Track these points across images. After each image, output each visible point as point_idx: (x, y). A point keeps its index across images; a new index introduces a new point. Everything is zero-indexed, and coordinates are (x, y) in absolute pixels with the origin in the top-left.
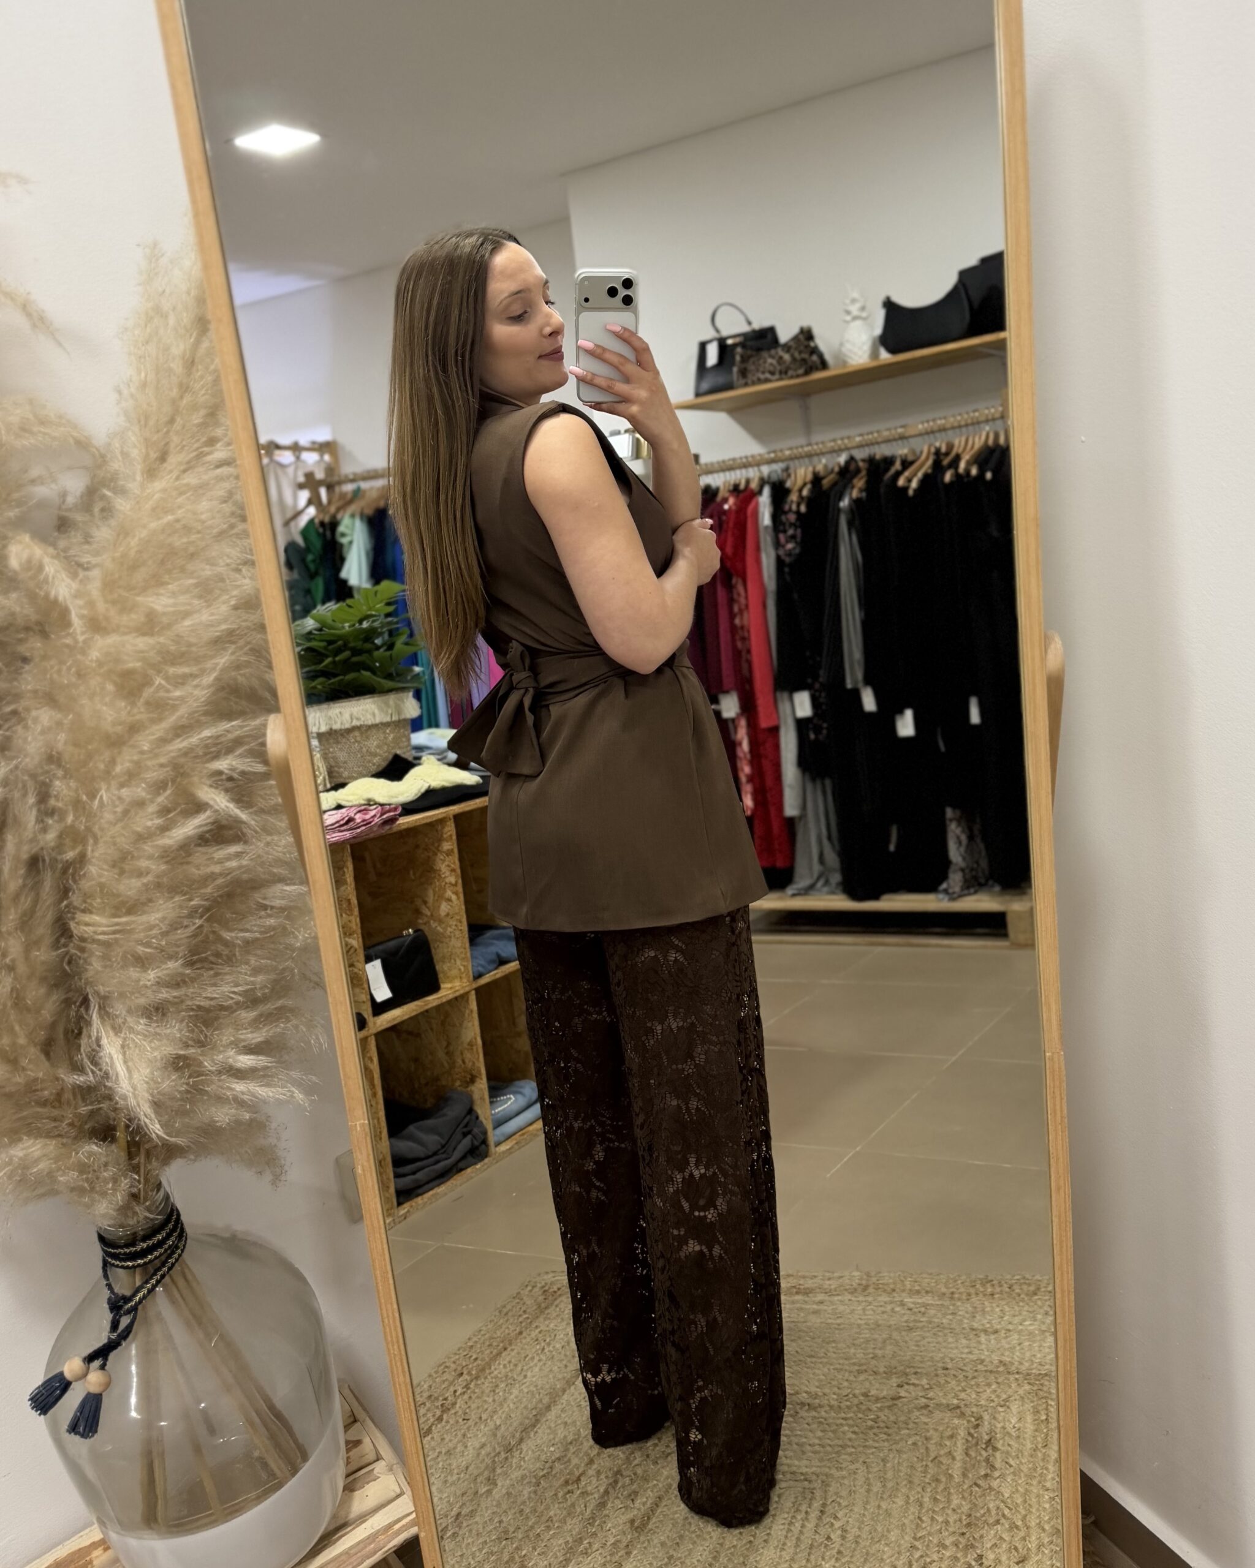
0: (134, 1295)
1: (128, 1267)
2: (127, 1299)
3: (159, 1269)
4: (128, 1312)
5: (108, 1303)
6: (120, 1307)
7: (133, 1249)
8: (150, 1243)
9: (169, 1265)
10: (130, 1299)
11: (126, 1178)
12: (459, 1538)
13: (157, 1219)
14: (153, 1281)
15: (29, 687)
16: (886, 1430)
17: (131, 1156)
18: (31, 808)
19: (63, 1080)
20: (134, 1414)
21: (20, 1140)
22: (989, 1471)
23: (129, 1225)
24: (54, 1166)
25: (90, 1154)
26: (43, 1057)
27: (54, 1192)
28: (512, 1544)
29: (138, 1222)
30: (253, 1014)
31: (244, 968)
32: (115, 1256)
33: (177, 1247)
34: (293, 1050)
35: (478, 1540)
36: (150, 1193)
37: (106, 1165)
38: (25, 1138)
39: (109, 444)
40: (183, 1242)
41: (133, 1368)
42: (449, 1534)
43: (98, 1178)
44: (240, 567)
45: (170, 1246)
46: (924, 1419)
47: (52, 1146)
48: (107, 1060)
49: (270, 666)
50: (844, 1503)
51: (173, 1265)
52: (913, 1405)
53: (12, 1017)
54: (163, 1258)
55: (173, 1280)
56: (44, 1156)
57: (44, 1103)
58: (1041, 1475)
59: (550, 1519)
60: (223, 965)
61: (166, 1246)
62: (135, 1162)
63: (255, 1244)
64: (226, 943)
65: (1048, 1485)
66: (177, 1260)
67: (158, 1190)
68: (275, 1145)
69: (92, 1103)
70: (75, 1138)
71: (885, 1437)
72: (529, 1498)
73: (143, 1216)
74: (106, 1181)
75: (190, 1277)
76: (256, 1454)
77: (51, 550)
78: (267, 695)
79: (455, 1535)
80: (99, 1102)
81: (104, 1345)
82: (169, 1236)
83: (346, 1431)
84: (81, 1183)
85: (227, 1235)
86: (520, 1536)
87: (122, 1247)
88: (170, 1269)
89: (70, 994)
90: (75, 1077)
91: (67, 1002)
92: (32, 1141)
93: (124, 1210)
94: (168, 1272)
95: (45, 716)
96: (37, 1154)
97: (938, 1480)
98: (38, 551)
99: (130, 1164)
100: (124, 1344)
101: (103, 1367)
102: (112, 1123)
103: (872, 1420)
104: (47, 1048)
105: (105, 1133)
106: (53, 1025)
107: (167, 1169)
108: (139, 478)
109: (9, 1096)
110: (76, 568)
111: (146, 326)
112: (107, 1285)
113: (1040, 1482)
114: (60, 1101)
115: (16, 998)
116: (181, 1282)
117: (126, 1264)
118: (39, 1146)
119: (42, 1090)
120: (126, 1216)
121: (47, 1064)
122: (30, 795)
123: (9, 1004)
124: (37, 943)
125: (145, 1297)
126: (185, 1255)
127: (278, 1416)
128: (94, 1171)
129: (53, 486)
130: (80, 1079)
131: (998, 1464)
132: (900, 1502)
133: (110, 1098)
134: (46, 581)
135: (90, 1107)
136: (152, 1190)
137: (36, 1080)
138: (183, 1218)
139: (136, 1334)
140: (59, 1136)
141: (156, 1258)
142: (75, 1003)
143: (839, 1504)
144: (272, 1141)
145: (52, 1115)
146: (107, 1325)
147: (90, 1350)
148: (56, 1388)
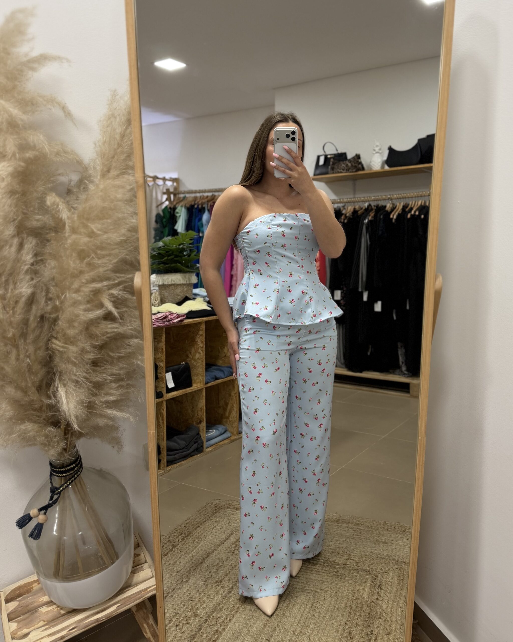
0: (60, 487)
1: (59, 476)
2: (57, 489)
3: (71, 479)
4: (57, 494)
5: (50, 489)
6: (55, 491)
7: (62, 470)
8: (69, 468)
9: (75, 477)
10: (58, 489)
11: (62, 441)
12: (173, 597)
13: (72, 459)
14: (68, 483)
15: (48, 251)
16: (340, 577)
17: (65, 434)
18: (43, 297)
19: (43, 402)
21: (24, 423)
22: (378, 597)
23: (62, 461)
24: (36, 434)
25: (50, 431)
26: (36, 392)
27: (35, 444)
28: (193, 603)
29: (65, 460)
30: (117, 385)
31: (116, 367)
32: (55, 472)
33: (79, 471)
34: (131, 401)
35: (180, 599)
36: (71, 449)
37: (55, 436)
38: (27, 422)
39: (90, 164)
40: (81, 470)
41: (57, 515)
42: (170, 595)
43: (52, 441)
44: (132, 215)
45: (76, 471)
46: (355, 574)
47: (36, 426)
48: (60, 396)
49: (139, 253)
50: (321, 603)
51: (76, 478)
52: (352, 568)
53: (27, 375)
54: (73, 474)
55: (76, 483)
56: (32, 430)
57: (35, 410)
58: (398, 601)
59: (209, 595)
60: (108, 365)
61: (74, 470)
62: (67, 436)
63: (109, 474)
64: (111, 357)
65: (401, 605)
66: (78, 476)
67: (74, 448)
68: (120, 437)
69: (53, 412)
70: (45, 425)
71: (340, 579)
72: (202, 586)
73: (67, 458)
74: (54, 442)
75: (82, 483)
76: (100, 554)
77: (62, 200)
78: (137, 264)
79: (171, 596)
80: (56, 412)
81: (47, 505)
82: (76, 466)
83: (134, 550)
84: (45, 442)
85: (98, 469)
86: (197, 600)
87: (58, 469)
88: (75, 479)
89: (50, 370)
90: (48, 400)
91: (48, 372)
92: (28, 424)
93: (60, 454)
94: (74, 480)
95: (52, 263)
96: (30, 429)
97: (358, 599)
98: (58, 200)
99: (65, 437)
100: (54, 506)
101: (45, 513)
102: (59, 420)
103: (336, 572)
104: (39, 389)
105: (56, 423)
106: (42, 381)
107: (79, 441)
108: (99, 177)
109: (22, 405)
110: (71, 208)
111: (108, 120)
112: (51, 482)
113: (398, 604)
114: (41, 410)
115: (29, 368)
116: (79, 485)
117: (59, 475)
118: (31, 426)
119: (35, 404)
120: (61, 457)
121: (38, 395)
122: (44, 292)
123: (26, 370)
124: (39, 349)
125: (64, 489)
126: (81, 474)
127: (110, 540)
128: (51, 438)
129: (67, 177)
130: (49, 401)
131: (382, 595)
132: (343, 605)
133: (59, 411)
134: (59, 211)
135: (52, 413)
136: (72, 448)
137: (33, 400)
138: (83, 460)
139: (59, 502)
140: (39, 423)
141: (70, 474)
142: (51, 373)
143: (319, 603)
144: (119, 435)
145: (37, 415)
146: (49, 497)
147: (41, 506)
148: (27, 519)
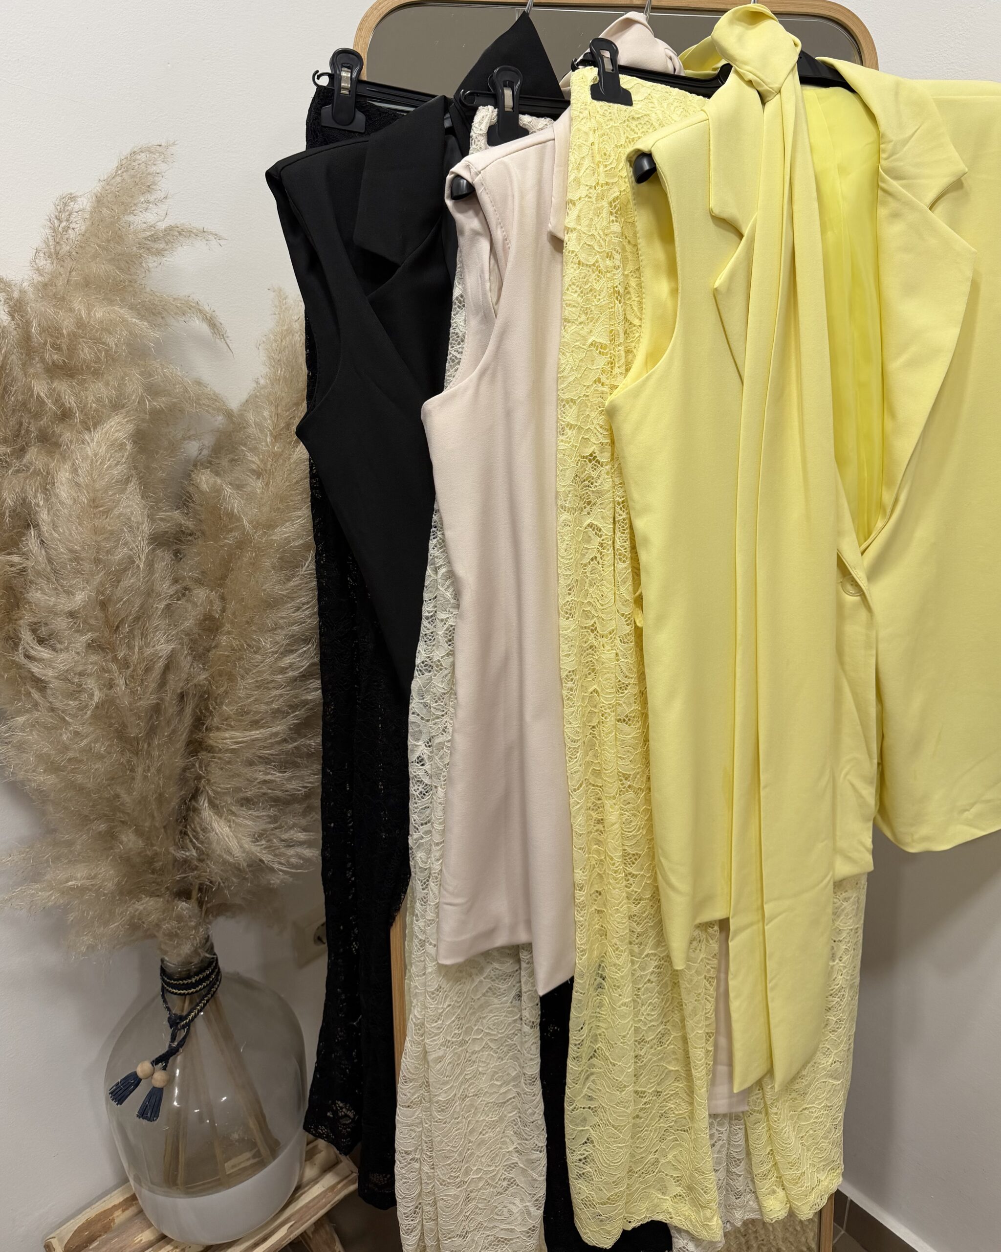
0: (189, 1014)
1: (184, 994)
2: (182, 1018)
3: (205, 996)
4: (183, 1027)
5: (169, 1022)
6: (178, 1023)
7: (190, 981)
8: (201, 976)
9: (212, 992)
10: (186, 1018)
14: (198, 1008)
20: (175, 1103)
24: (160, 917)
32: (172, 986)
33: (217, 980)
40: (220, 980)
45: (213, 980)
51: (214, 993)
54: (208, 988)
61: (209, 982)
66: (216, 989)
69: (182, 873)
81: (167, 1052)
82: (211, 974)
87: (180, 980)
88: (209, 1000)
92: (148, 898)
100: (181, 1051)
101: (164, 1068)
112: (166, 1006)
117: (180, 992)
125: (196, 1016)
126: (219, 990)
135: (181, 876)
141: (202, 989)
146: (169, 1038)
147: (157, 1056)
148: (132, 1084)
